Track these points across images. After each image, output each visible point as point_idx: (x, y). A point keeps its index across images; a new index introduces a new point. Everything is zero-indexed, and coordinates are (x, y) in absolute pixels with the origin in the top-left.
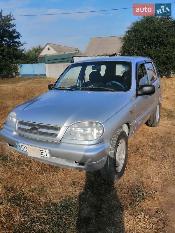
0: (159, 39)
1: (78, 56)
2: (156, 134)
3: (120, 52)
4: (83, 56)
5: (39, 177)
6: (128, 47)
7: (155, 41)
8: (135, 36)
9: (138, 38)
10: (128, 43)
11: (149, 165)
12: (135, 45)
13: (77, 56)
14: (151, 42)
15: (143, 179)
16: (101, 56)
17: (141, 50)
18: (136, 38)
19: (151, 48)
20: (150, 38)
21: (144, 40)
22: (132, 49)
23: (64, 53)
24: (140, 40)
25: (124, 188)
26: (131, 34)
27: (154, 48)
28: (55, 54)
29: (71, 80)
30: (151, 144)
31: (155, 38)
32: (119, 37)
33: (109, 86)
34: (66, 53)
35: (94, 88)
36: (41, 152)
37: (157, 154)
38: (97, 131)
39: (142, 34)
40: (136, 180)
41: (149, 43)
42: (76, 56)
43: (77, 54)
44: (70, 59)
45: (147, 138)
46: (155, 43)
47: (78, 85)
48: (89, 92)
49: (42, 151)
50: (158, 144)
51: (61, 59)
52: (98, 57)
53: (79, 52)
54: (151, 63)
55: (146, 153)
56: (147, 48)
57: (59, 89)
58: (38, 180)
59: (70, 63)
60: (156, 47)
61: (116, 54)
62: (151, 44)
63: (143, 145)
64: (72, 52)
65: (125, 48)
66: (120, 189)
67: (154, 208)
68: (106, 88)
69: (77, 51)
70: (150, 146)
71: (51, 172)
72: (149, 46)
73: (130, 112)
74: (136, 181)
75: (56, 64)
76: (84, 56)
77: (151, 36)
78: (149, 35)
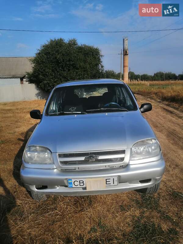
0: (72, 63)
7: (68, 64)
8: (48, 58)
9: (52, 61)
10: (41, 65)
12: (49, 68)
14: (64, 64)
18: (49, 60)
19: (64, 70)
20: (63, 61)
31: (67, 61)
46: (67, 66)
49: (108, 180)
62: (65, 67)
72: (62, 69)
77: (64, 59)
78: (62, 58)
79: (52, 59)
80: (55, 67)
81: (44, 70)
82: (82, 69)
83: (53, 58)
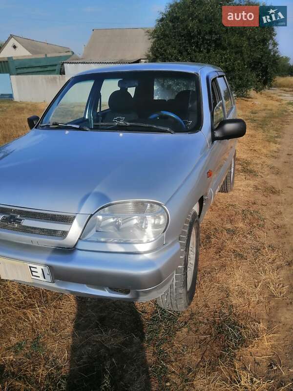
0: (214, 37)
1: (73, 63)
2: (232, 205)
3: (146, 58)
4: (82, 63)
5: (25, 314)
6: (161, 48)
7: (207, 40)
8: (174, 28)
9: (180, 33)
10: (161, 40)
11: (235, 270)
12: (174, 46)
13: (71, 63)
14: (201, 40)
15: (232, 299)
16: (114, 63)
17: (185, 53)
18: (176, 32)
19: (200, 51)
20: (199, 33)
21: (189, 36)
22: (170, 53)
23: (46, 55)
24: (182, 36)
25: (200, 322)
26: (167, 25)
27: (205, 51)
28: (28, 56)
29: (62, 107)
30: (229, 226)
31: (206, 33)
32: (146, 30)
33: (154, 121)
34: (49, 56)
35: (131, 126)
36: (32, 271)
37: (245, 246)
38: (153, 221)
39: (185, 25)
40: (220, 301)
41: (198, 42)
42: (68, 63)
43: (70, 59)
44: (57, 68)
45: (220, 215)
46: (207, 43)
47: (87, 117)
48: (121, 135)
49: (33, 269)
50: (241, 225)
51: (39, 66)
52: (110, 64)
53: (74, 55)
54: (223, 76)
55: (224, 244)
56: (195, 51)
57: (51, 127)
58: (25, 321)
59: (57, 74)
60: (208, 51)
61: (140, 60)
62: (201, 44)
63: (215, 229)
64: (62, 54)
65: (157, 50)
66: (195, 324)
67: (263, 359)
68: (155, 127)
69: (70, 54)
70: (228, 230)
71: (50, 301)
72: (197, 48)
73: (206, 174)
74: (219, 305)
75: (30, 76)
76: (84, 63)
77: (200, 30)
78: (198, 27)
79: (180, 29)
80: (184, 45)
81: (165, 51)
82: (232, 49)
83: (183, 29)
